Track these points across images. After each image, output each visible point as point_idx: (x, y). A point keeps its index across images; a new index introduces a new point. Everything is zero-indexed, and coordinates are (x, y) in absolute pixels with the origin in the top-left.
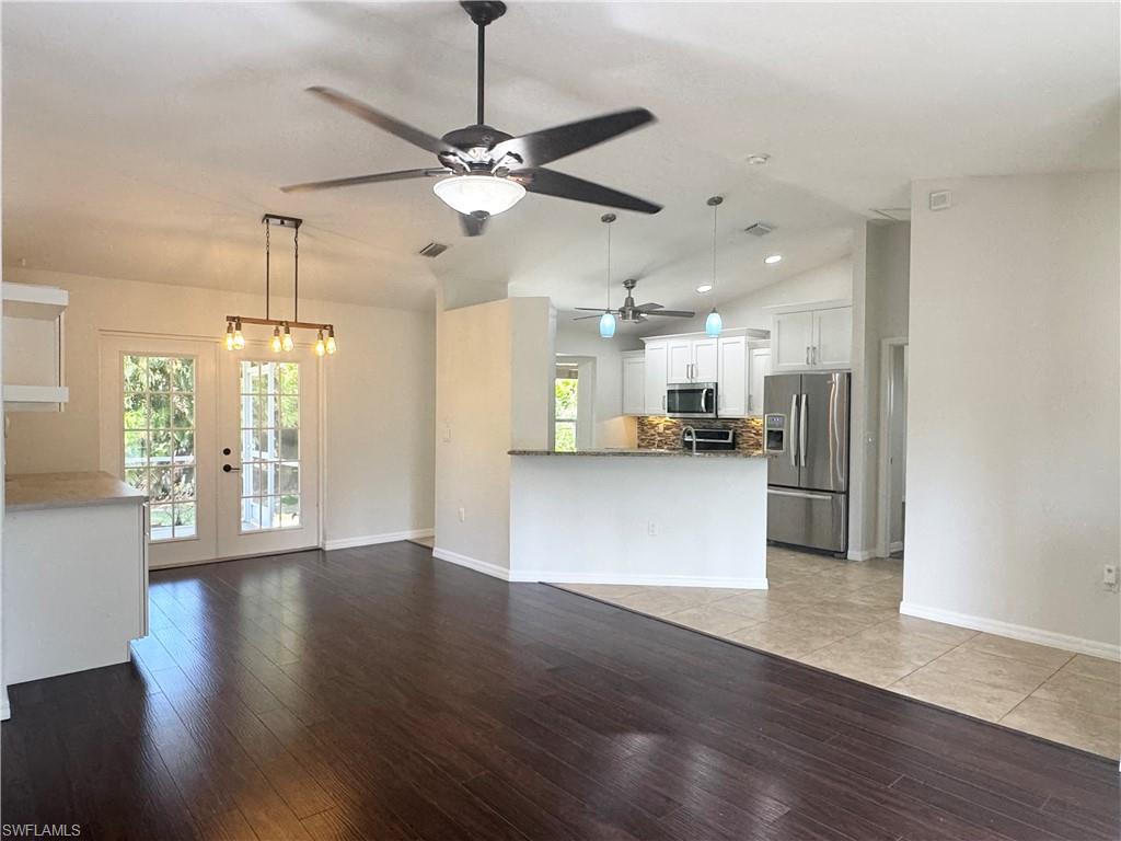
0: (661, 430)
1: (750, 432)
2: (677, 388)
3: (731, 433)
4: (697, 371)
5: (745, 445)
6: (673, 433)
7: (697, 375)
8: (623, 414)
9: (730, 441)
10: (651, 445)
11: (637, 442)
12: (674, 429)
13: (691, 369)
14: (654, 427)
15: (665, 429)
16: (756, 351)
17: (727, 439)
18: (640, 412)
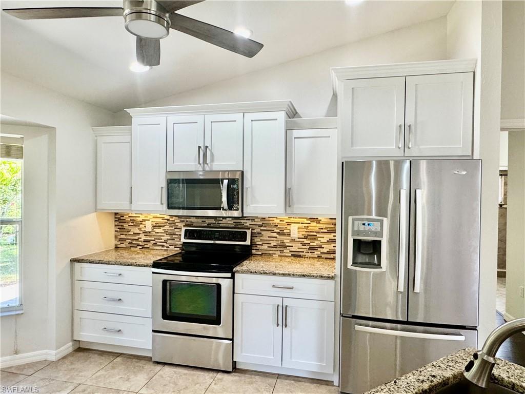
0: (149, 228)
1: (272, 231)
2: (182, 177)
3: (249, 232)
4: (212, 155)
5: (265, 247)
6: (166, 232)
7: (213, 160)
8: (96, 210)
9: (248, 242)
10: (132, 245)
11: (113, 242)
12: (167, 228)
13: (204, 152)
14: (136, 224)
15: (154, 227)
16: (296, 133)
17: (245, 240)
18: (121, 206)
